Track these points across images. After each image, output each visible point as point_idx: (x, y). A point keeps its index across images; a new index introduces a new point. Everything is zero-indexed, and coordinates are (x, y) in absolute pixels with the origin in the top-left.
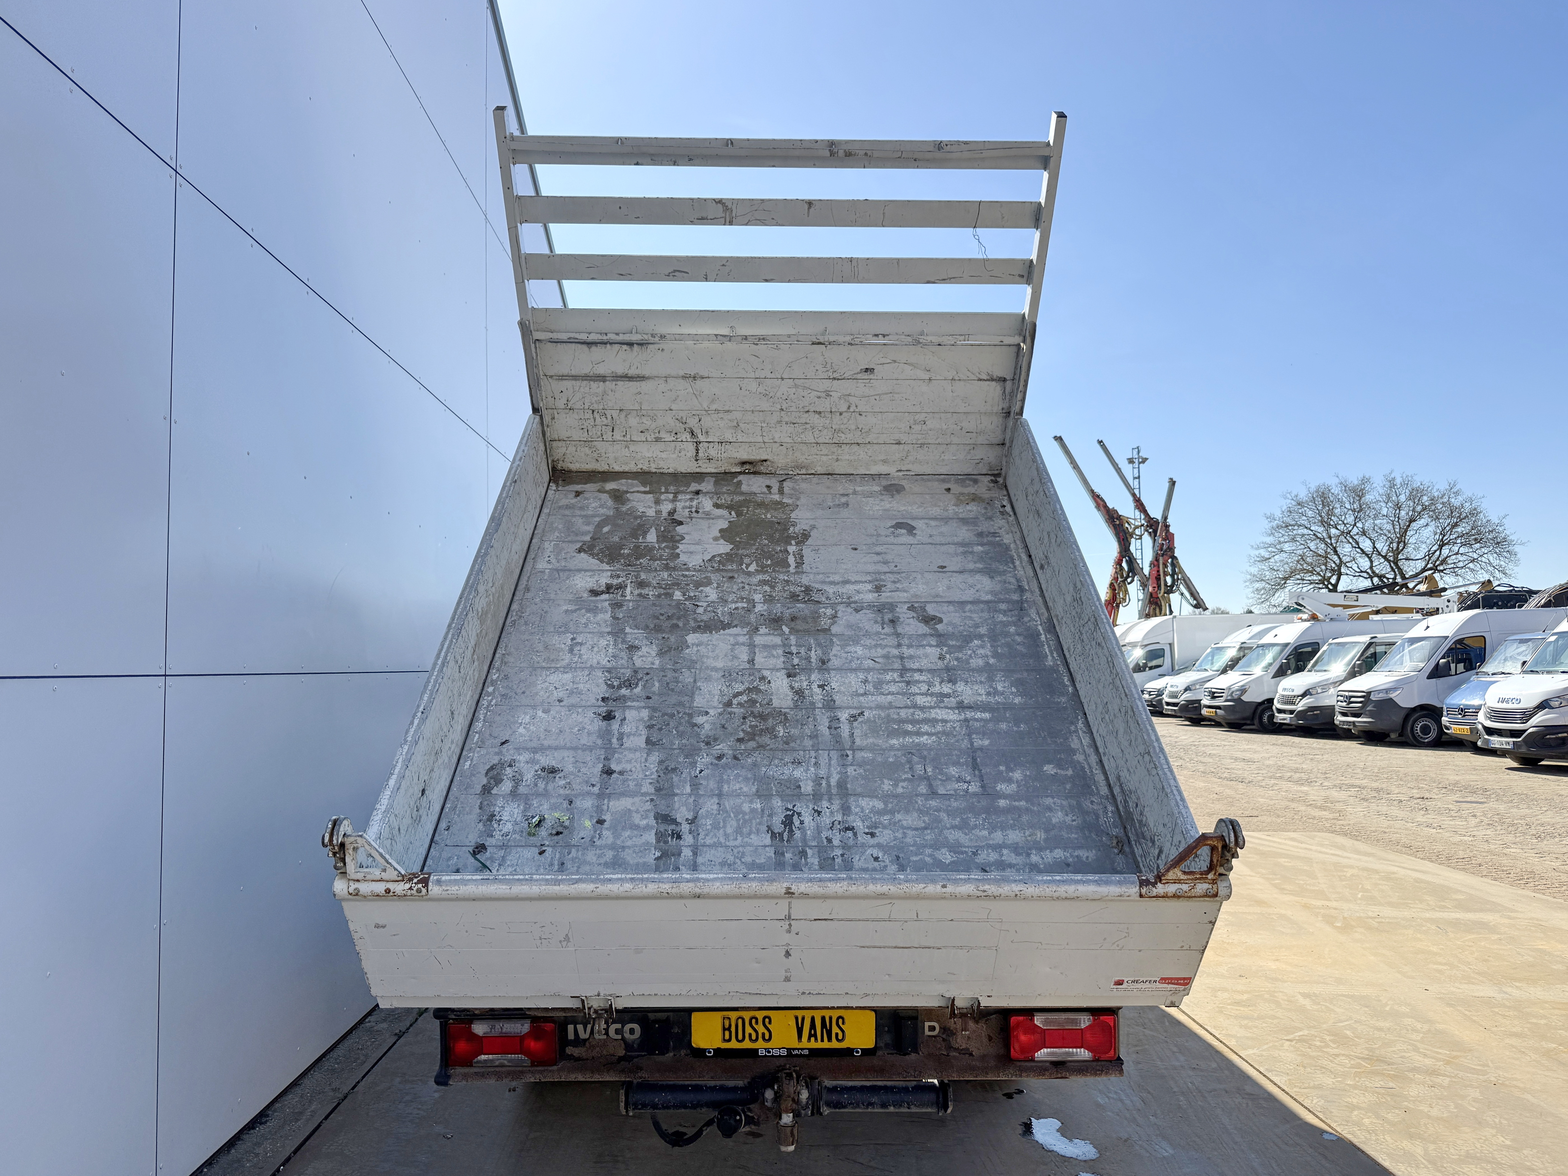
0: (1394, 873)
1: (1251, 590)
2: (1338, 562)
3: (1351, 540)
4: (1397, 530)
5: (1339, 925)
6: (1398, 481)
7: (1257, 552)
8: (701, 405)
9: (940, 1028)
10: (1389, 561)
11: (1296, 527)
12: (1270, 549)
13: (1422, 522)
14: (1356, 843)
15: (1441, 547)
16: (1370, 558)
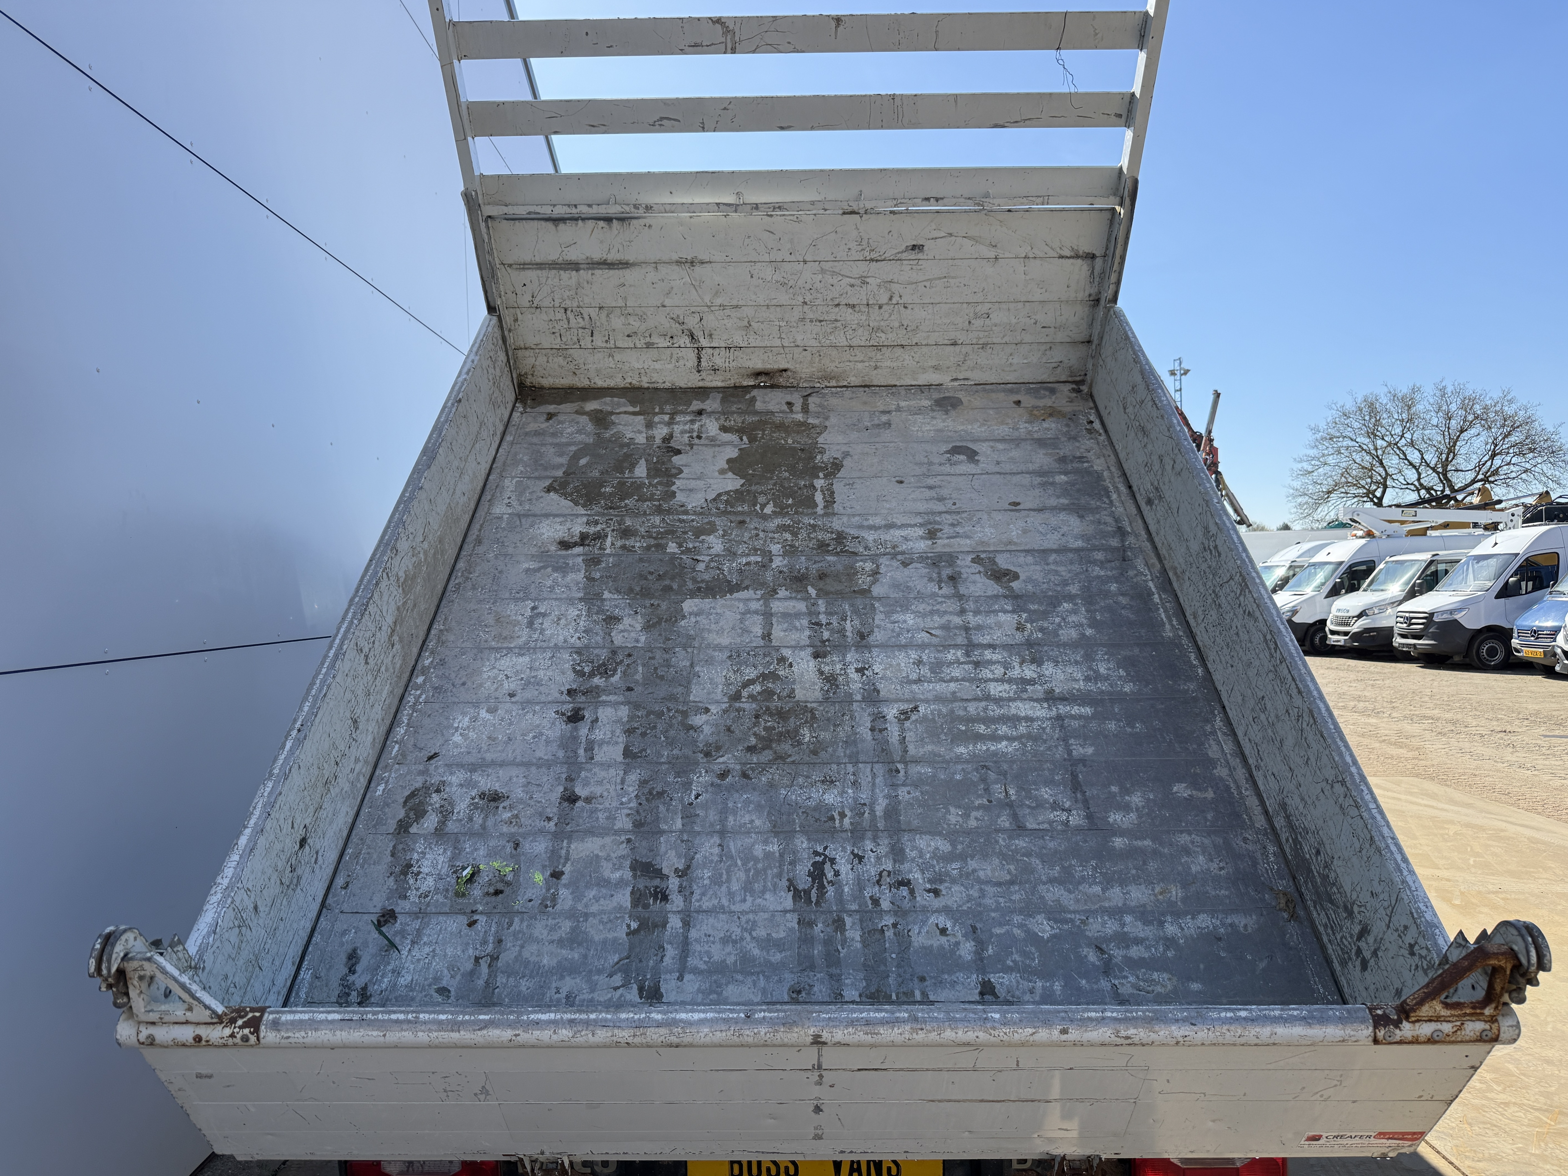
1: (1293, 505)
2: (1383, 474)
3: (1398, 452)
4: (1447, 441)
6: (1449, 389)
7: (1299, 466)
8: (702, 299)
10: (1438, 473)
11: (1341, 439)
12: (1313, 462)
13: (1473, 431)
14: (1447, 789)
15: (1492, 457)
16: (1417, 470)
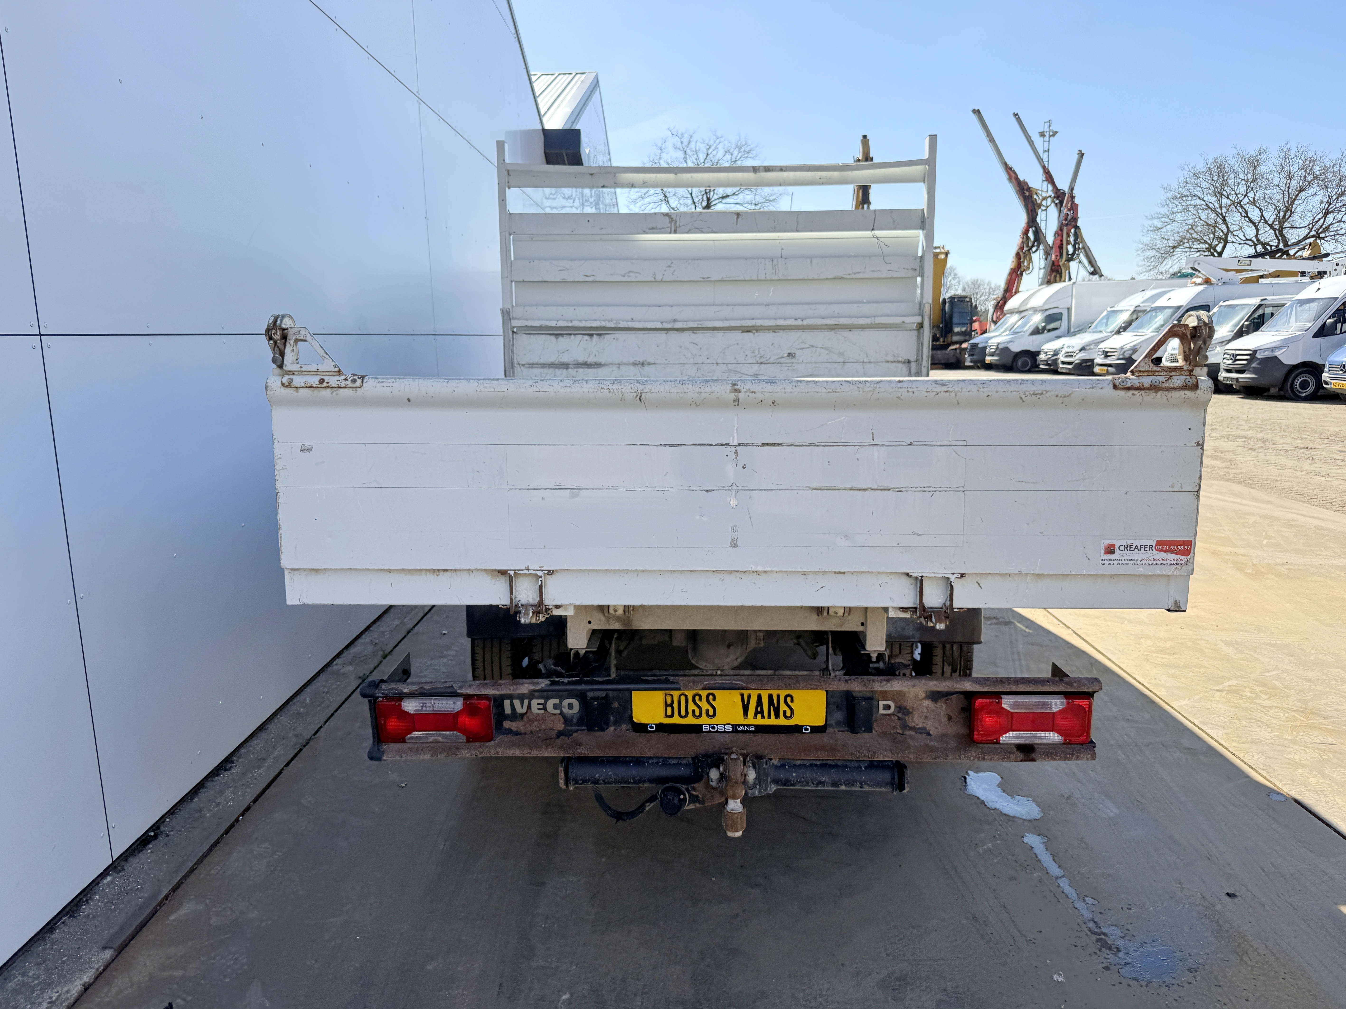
0: (1294, 520)
1: (1142, 258)
2: (1225, 231)
3: (1240, 210)
4: (1286, 200)
5: (1249, 571)
6: (1292, 152)
7: (1150, 223)
9: (896, 707)
10: (1275, 230)
11: (1190, 198)
12: (1163, 220)
13: (1311, 191)
14: (1252, 490)
15: (1325, 215)
16: (1256, 227)
